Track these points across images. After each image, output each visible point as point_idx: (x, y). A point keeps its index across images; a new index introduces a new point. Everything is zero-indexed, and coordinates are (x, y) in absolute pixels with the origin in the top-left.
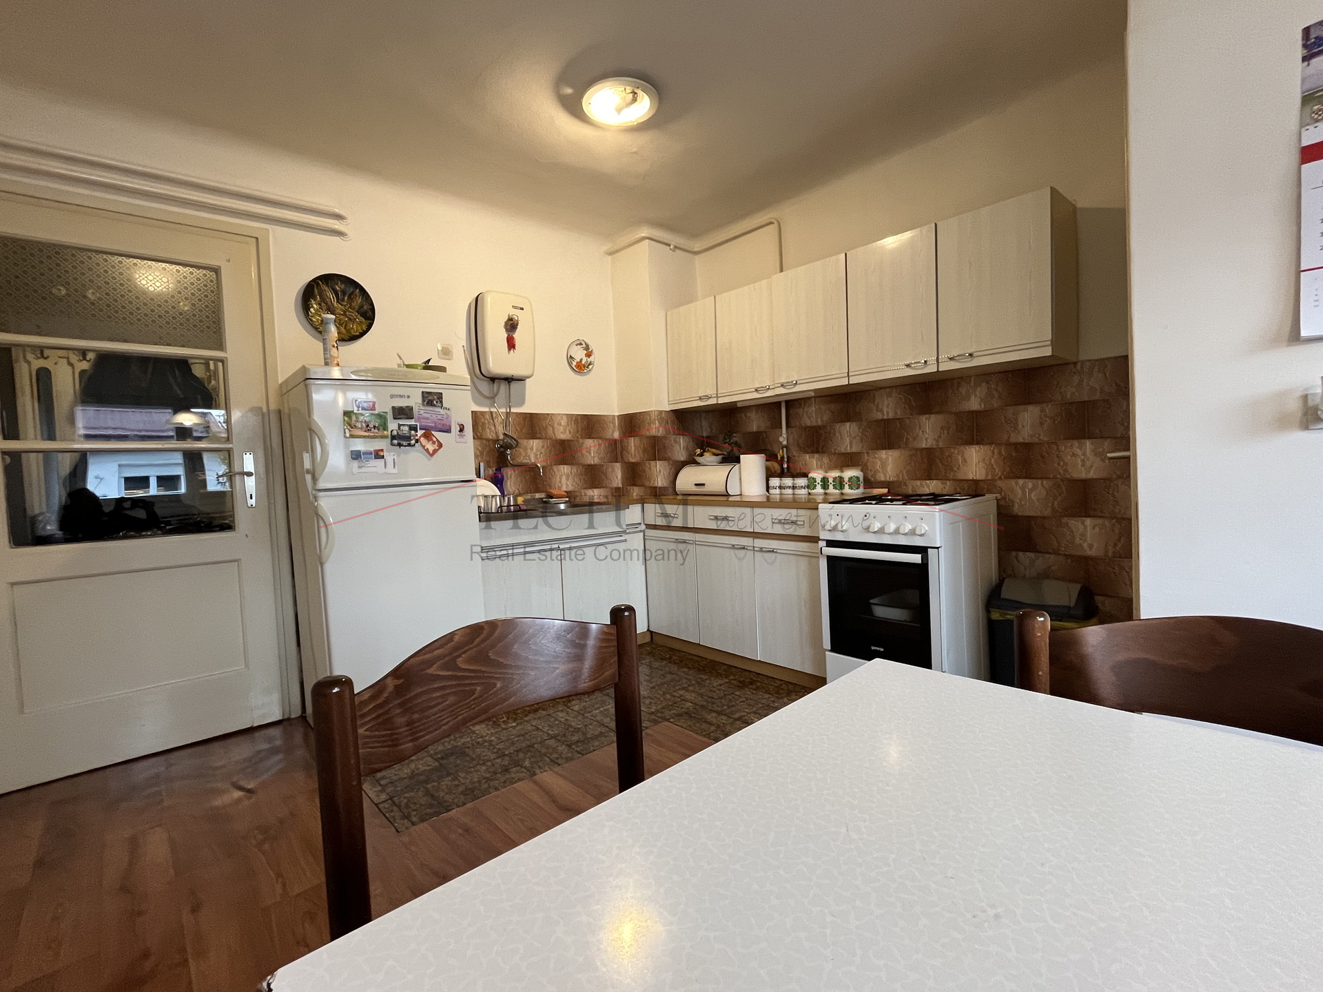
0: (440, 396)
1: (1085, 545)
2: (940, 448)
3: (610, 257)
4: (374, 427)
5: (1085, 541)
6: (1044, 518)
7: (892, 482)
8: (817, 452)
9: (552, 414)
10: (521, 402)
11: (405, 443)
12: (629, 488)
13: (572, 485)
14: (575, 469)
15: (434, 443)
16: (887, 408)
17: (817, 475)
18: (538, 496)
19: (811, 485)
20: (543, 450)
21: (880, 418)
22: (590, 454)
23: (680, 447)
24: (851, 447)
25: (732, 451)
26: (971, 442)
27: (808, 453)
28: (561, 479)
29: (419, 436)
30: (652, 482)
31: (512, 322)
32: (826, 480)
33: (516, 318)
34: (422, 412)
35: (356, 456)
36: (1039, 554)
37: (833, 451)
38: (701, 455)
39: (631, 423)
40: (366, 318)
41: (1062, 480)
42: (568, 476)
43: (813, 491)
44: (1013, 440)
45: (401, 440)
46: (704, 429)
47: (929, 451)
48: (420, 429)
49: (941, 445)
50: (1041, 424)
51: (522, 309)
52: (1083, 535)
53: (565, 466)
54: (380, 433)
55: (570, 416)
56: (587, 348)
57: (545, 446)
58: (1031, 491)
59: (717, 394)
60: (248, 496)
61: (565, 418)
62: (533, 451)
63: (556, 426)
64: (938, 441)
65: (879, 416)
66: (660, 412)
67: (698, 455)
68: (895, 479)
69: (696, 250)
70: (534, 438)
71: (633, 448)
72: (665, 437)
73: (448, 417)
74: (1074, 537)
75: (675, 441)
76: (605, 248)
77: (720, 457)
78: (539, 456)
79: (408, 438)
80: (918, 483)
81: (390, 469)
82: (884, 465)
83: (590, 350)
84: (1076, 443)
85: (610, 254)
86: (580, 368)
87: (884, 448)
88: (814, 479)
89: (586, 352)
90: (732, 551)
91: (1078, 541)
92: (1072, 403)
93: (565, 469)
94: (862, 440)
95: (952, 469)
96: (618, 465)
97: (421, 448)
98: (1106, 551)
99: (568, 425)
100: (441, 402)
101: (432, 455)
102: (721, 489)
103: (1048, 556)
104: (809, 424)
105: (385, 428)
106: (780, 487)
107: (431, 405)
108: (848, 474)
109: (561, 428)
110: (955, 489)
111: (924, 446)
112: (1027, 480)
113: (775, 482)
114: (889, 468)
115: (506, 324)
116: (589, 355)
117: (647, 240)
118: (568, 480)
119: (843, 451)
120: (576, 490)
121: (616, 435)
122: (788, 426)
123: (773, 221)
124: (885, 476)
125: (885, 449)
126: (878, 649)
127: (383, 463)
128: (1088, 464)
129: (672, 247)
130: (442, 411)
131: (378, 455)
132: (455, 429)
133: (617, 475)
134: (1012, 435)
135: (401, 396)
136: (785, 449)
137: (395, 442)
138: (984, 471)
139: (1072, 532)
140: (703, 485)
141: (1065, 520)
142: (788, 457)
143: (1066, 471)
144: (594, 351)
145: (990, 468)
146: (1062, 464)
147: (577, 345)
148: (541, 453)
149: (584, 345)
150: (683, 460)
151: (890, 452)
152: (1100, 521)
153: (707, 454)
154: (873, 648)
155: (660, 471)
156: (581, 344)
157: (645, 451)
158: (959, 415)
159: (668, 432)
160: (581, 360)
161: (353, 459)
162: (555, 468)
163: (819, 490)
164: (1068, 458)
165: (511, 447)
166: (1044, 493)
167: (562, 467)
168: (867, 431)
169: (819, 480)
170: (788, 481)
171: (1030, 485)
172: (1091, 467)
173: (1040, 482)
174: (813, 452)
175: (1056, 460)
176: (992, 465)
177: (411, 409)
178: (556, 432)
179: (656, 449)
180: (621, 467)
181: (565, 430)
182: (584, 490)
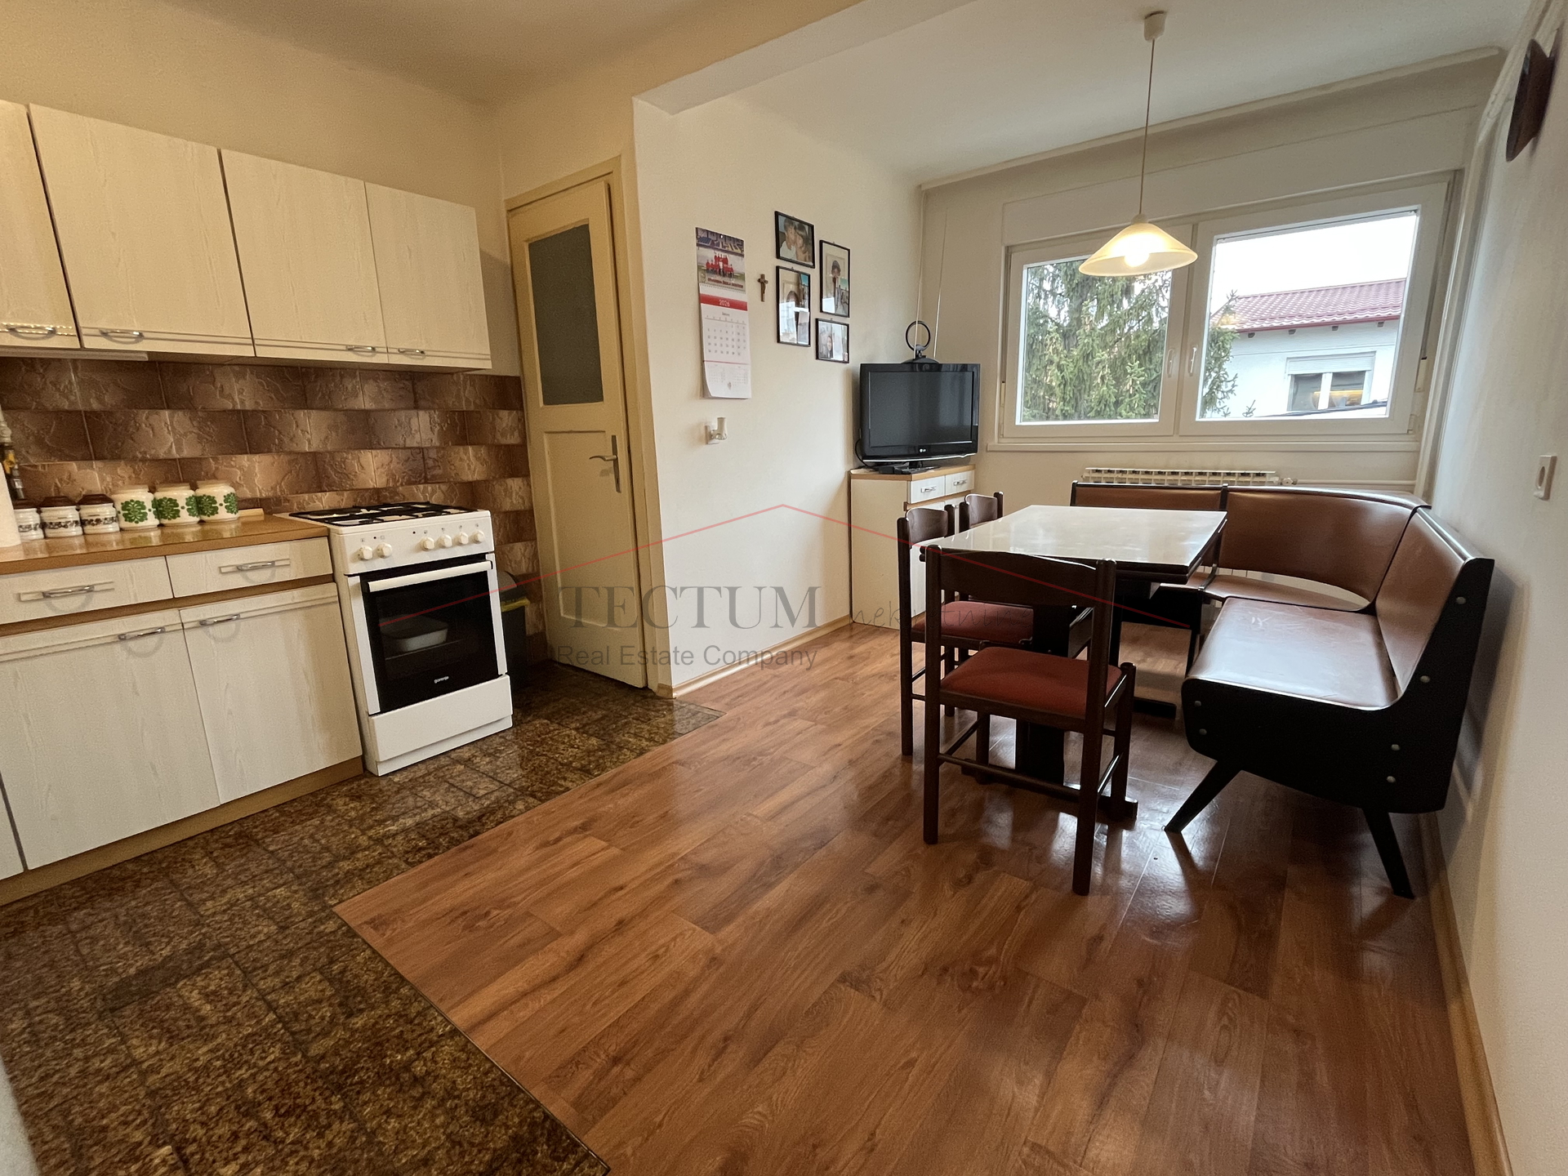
7: (267, 499)
8: (96, 458)
19: (130, 513)
21: (231, 407)
24: (179, 450)
26: (364, 446)
27: (72, 459)
37: (140, 456)
43: (138, 524)
44: (408, 444)
47: (315, 455)
49: (329, 448)
50: (432, 429)
68: (269, 494)
80: (306, 496)
84: (461, 448)
87: (243, 452)
88: (140, 504)
92: (454, 412)
94: (200, 438)
95: (347, 477)
104: (66, 406)
112: (425, 485)
113: (27, 516)
119: (162, 455)
124: (254, 491)
125: (246, 453)
126: (442, 679)
128: (472, 467)
134: (407, 440)
138: (384, 480)
143: (457, 474)
145: (390, 474)
146: (453, 468)
151: (256, 458)
154: (436, 681)
158: (349, 414)
164: (457, 463)
168: (208, 427)
171: (430, 488)
172: (475, 470)
173: (437, 486)
175: (449, 465)
176: (392, 471)
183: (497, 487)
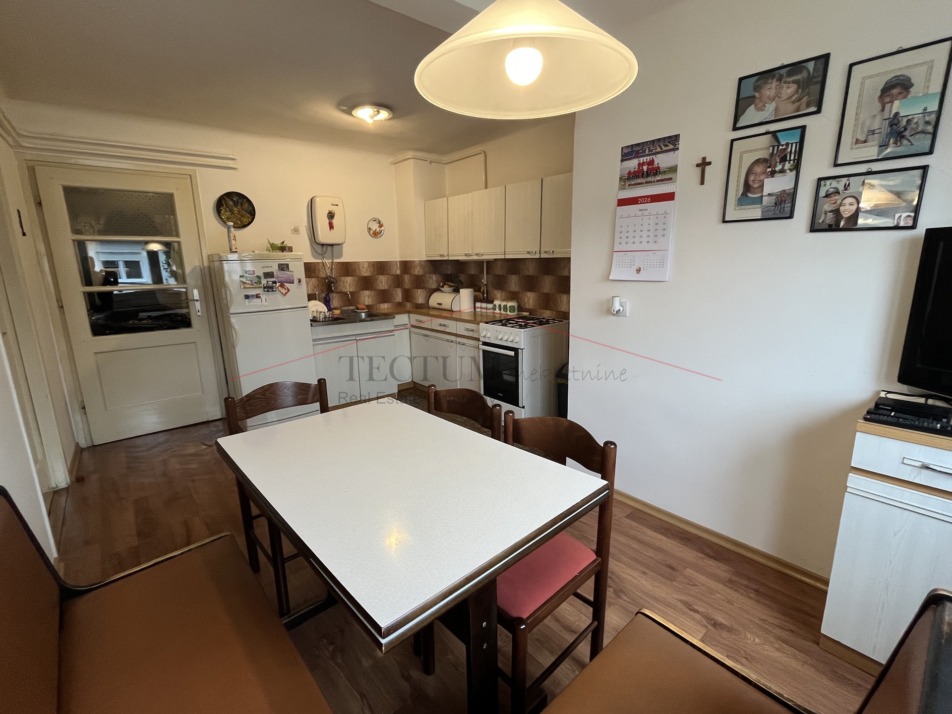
0: (287, 265)
3: (394, 165)
4: (255, 283)
9: (359, 262)
10: (341, 256)
11: (271, 290)
12: (405, 303)
13: (371, 302)
14: (373, 293)
15: (285, 289)
17: (497, 303)
18: (351, 308)
20: (354, 283)
22: (382, 283)
23: (433, 280)
24: (515, 288)
28: (365, 298)
29: (277, 286)
30: (417, 301)
31: (331, 214)
32: (500, 306)
33: (334, 211)
34: (279, 274)
35: (247, 297)
37: (507, 290)
38: (443, 287)
39: (406, 266)
40: (251, 215)
42: (369, 297)
43: (495, 311)
45: (269, 289)
48: (278, 283)
51: (337, 205)
53: (367, 291)
54: (258, 286)
55: (369, 263)
56: (379, 222)
57: (355, 280)
59: (448, 255)
60: (197, 311)
61: (366, 264)
62: (348, 284)
63: (361, 268)
65: (527, 273)
66: (421, 261)
67: (441, 287)
69: (444, 162)
70: (348, 276)
71: (407, 281)
72: (423, 276)
73: (292, 275)
75: (430, 277)
76: (391, 160)
77: (452, 288)
78: (351, 286)
79: (272, 288)
80: (543, 311)
81: (264, 303)
82: (529, 299)
83: (381, 224)
86: (376, 235)
89: (378, 225)
90: (447, 343)
93: (367, 293)
96: (399, 289)
97: (279, 292)
99: (369, 267)
100: (288, 268)
101: (285, 295)
102: (449, 308)
105: (260, 283)
107: (283, 270)
108: (510, 304)
109: (365, 270)
114: (531, 302)
115: (328, 216)
116: (381, 226)
117: (413, 158)
118: (368, 298)
119: (511, 290)
120: (374, 304)
121: (398, 272)
122: (487, 273)
123: (481, 151)
124: (528, 306)
127: (260, 300)
129: (428, 161)
130: (289, 273)
131: (258, 296)
132: (296, 281)
133: (398, 295)
135: (268, 267)
136: (485, 286)
137: (266, 290)
140: (441, 304)
142: (487, 291)
144: (383, 224)
147: (373, 221)
149: (378, 221)
150: (434, 288)
153: (446, 286)
154: (499, 394)
155: (420, 295)
156: (376, 220)
157: (413, 283)
159: (425, 272)
160: (376, 230)
161: (246, 299)
162: (361, 292)
163: (498, 311)
165: (334, 282)
167: (365, 291)
169: (497, 306)
170: (485, 305)
174: (499, 289)
177: (273, 273)
178: (361, 273)
179: (419, 282)
180: (402, 291)
181: (367, 271)
182: (378, 305)
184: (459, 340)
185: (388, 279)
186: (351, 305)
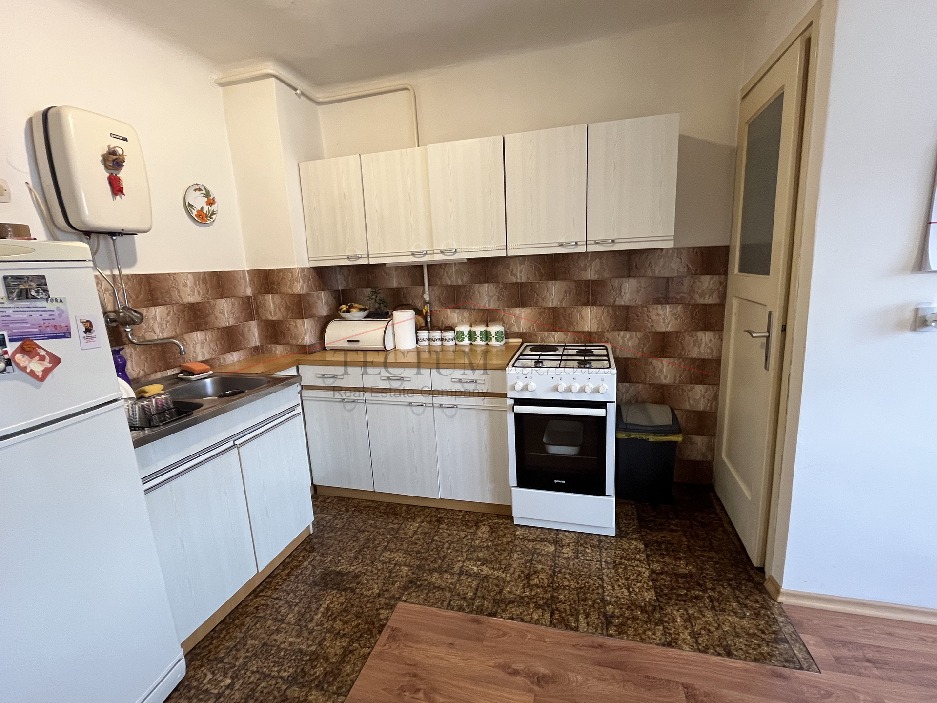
0: (41, 282)
1: (662, 377)
2: (564, 307)
3: (220, 89)
5: (663, 373)
6: (636, 359)
7: (525, 334)
8: (458, 308)
9: (175, 274)
10: (133, 262)
12: (269, 346)
13: (209, 353)
14: (209, 334)
16: (521, 275)
17: (465, 329)
18: (170, 373)
19: (459, 336)
20: (169, 319)
22: (224, 315)
23: (322, 303)
24: (489, 305)
25: (379, 308)
26: (587, 304)
27: (449, 308)
28: (195, 348)
29: (10, 353)
30: (300, 341)
31: (114, 157)
32: (473, 333)
33: (120, 152)
34: (9, 312)
36: (632, 384)
37: (473, 307)
38: (348, 311)
39: (267, 280)
41: (650, 333)
42: (202, 343)
43: (461, 343)
44: (617, 303)
46: (339, 282)
47: (555, 310)
48: (11, 340)
49: (564, 305)
50: (638, 292)
51: (126, 140)
52: (661, 370)
53: (198, 333)
55: (196, 275)
56: (207, 194)
57: (172, 314)
58: (628, 341)
59: (368, 255)
61: (190, 277)
62: (158, 323)
63: (181, 287)
64: (561, 302)
65: (514, 280)
66: (303, 269)
67: (344, 312)
68: (527, 331)
69: (321, 100)
71: (272, 306)
72: (308, 295)
73: (62, 312)
74: (655, 372)
75: (318, 296)
76: (215, 77)
77: (367, 312)
78: (164, 326)
80: (546, 334)
82: (518, 318)
83: (211, 198)
84: (660, 306)
85: (222, 85)
86: (203, 218)
87: (517, 306)
88: (462, 333)
90: (409, 408)
91: (657, 374)
92: (659, 278)
93: (198, 336)
94: (498, 299)
95: (572, 324)
96: (253, 324)
97: (17, 371)
98: (675, 380)
99: (195, 284)
100: (46, 291)
101: (42, 379)
102: (379, 346)
103: (638, 385)
104: (449, 283)
106: (429, 339)
107: (27, 298)
108: (494, 329)
109: (188, 290)
110: (574, 339)
111: (551, 305)
112: (625, 332)
113: (424, 335)
114: (522, 322)
115: (106, 158)
116: (211, 203)
117: (273, 79)
118: (203, 347)
119: (482, 308)
120: (213, 357)
121: (249, 292)
122: (429, 285)
123: (409, 87)
124: (519, 328)
125: (519, 307)
126: (560, 482)
128: (667, 321)
129: (298, 92)
130: (49, 306)
132: (77, 330)
133: (254, 334)
134: (617, 299)
136: (428, 305)
138: (596, 326)
139: (654, 367)
140: (358, 341)
141: (650, 360)
143: (652, 326)
144: (216, 199)
145: (600, 323)
146: (650, 320)
147: (195, 190)
148: (168, 322)
149: (204, 192)
150: (325, 314)
151: (523, 310)
152: (672, 360)
153: (353, 310)
154: (556, 481)
155: (308, 328)
156: (200, 190)
157: (287, 308)
158: (579, 283)
159: (311, 289)
160: (202, 209)
162: (186, 337)
163: (466, 342)
164: (654, 318)
165: (132, 322)
166: (637, 341)
167: (194, 334)
168: (503, 292)
169: (466, 334)
170: (437, 335)
171: (628, 336)
172: (669, 323)
173: (634, 333)
174: (454, 308)
175: (646, 318)
176: (602, 321)
178: (183, 297)
179: (299, 307)
180: (258, 325)
181: (193, 292)
182: (221, 357)
183: (687, 338)
184: (438, 400)
185: (233, 304)
186: (168, 367)
